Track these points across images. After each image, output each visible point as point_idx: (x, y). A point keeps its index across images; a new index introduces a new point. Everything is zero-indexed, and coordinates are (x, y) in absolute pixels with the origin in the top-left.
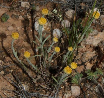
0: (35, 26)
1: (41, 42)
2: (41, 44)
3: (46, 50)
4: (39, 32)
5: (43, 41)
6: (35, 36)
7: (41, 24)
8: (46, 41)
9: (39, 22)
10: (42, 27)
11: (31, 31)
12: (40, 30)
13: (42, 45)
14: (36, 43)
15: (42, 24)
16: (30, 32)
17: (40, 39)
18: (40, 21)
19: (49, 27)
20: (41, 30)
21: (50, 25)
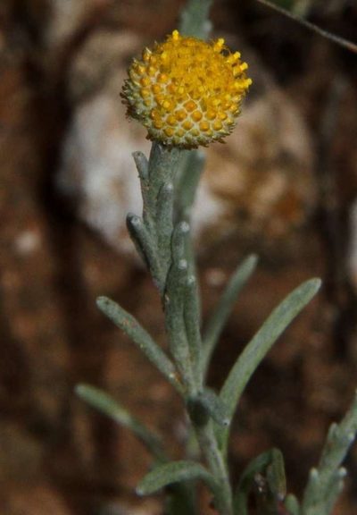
0: (78, 177)
1: (196, 387)
2: (199, 415)
3: (270, 495)
4: (152, 243)
5: (216, 378)
6: (101, 302)
7: (178, 132)
8: (265, 370)
9: (146, 104)
10: (193, 170)
11: (29, 241)
12: (169, 213)
13: (210, 431)
14: (122, 416)
15: (188, 122)
16: (18, 262)
17: (183, 352)
18: (153, 82)
19: (284, 160)
20: (180, 216)
21: (295, 139)
